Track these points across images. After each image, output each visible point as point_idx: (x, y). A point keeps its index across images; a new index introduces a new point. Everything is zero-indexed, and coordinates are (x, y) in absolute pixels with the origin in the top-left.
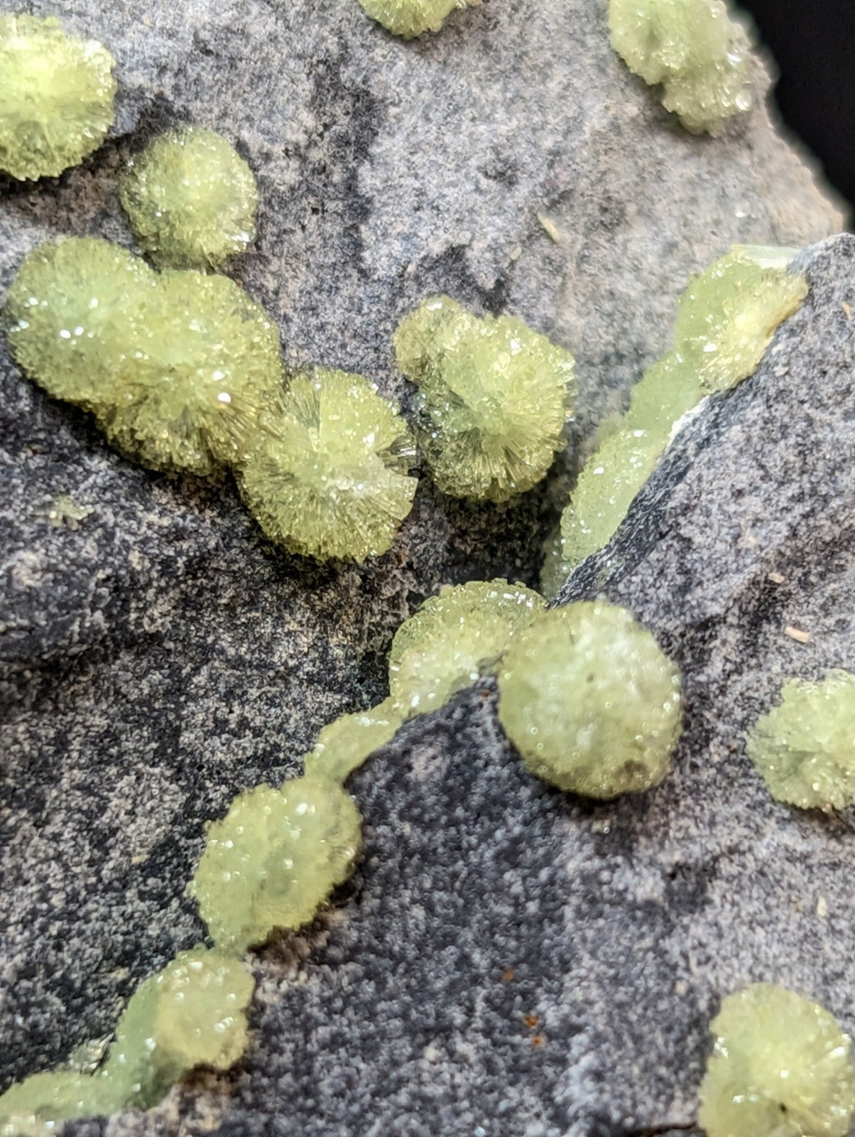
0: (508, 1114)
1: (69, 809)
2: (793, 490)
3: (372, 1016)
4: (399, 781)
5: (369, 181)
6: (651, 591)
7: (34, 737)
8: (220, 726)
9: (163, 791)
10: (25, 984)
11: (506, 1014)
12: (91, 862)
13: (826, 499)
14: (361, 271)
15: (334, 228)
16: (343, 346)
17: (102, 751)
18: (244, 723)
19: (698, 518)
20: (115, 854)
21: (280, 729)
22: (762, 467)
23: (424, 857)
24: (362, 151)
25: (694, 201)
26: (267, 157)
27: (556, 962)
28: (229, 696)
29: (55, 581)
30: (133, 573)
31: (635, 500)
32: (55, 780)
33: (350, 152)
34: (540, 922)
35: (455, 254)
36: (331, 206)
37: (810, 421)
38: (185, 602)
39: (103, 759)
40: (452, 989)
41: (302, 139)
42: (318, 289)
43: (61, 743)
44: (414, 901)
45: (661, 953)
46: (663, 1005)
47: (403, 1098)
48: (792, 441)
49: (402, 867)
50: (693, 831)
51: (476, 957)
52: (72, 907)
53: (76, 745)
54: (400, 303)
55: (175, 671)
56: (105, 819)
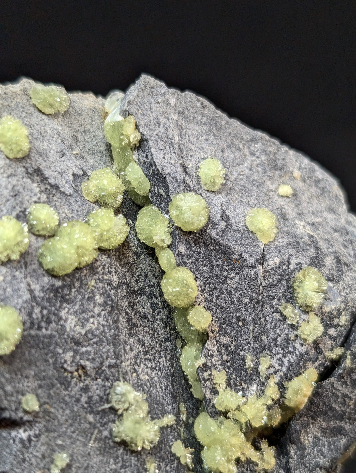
0: (247, 275)
1: (137, 319)
2: (168, 147)
3: (217, 288)
4: (182, 256)
5: (52, 181)
6: (174, 187)
7: (124, 318)
8: (137, 281)
9: (142, 299)
10: (163, 347)
11: (231, 265)
12: (148, 321)
13: (172, 143)
14: (69, 196)
15: (58, 195)
16: (83, 209)
17: (131, 306)
18: (138, 276)
19: (165, 168)
20: (149, 316)
21: (142, 270)
22: (161, 150)
23: (197, 261)
24: (46, 179)
25: (78, 120)
26: (39, 198)
27: (228, 250)
28: (133, 276)
29: (104, 295)
30: (108, 280)
31: (146, 176)
32: (132, 319)
33: (45, 182)
34: (220, 248)
35: (74, 175)
36: (54, 192)
37: (157, 135)
38: (116, 273)
39: (132, 307)
40: (221, 271)
41: (38, 189)
42: (69, 206)
43: (127, 313)
44: (203, 268)
45: (235, 230)
46: (244, 236)
47: (233, 292)
48: (159, 141)
49: (196, 266)
50: (216, 209)
51: (218, 263)
52: (154, 330)
53: (128, 311)
54: (79, 192)
55: (124, 283)
56: (142, 314)
